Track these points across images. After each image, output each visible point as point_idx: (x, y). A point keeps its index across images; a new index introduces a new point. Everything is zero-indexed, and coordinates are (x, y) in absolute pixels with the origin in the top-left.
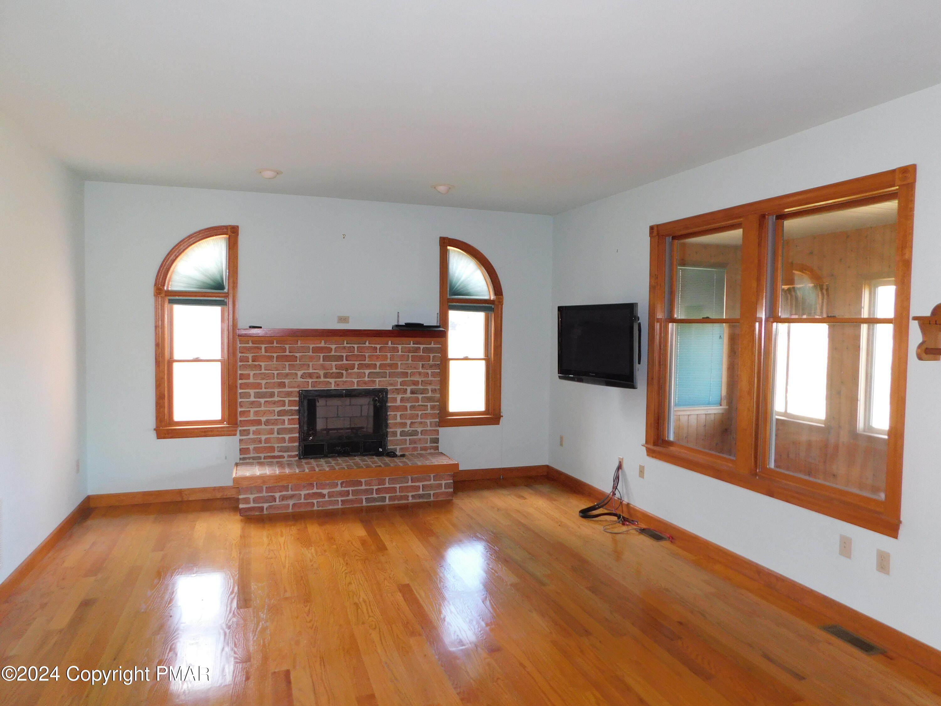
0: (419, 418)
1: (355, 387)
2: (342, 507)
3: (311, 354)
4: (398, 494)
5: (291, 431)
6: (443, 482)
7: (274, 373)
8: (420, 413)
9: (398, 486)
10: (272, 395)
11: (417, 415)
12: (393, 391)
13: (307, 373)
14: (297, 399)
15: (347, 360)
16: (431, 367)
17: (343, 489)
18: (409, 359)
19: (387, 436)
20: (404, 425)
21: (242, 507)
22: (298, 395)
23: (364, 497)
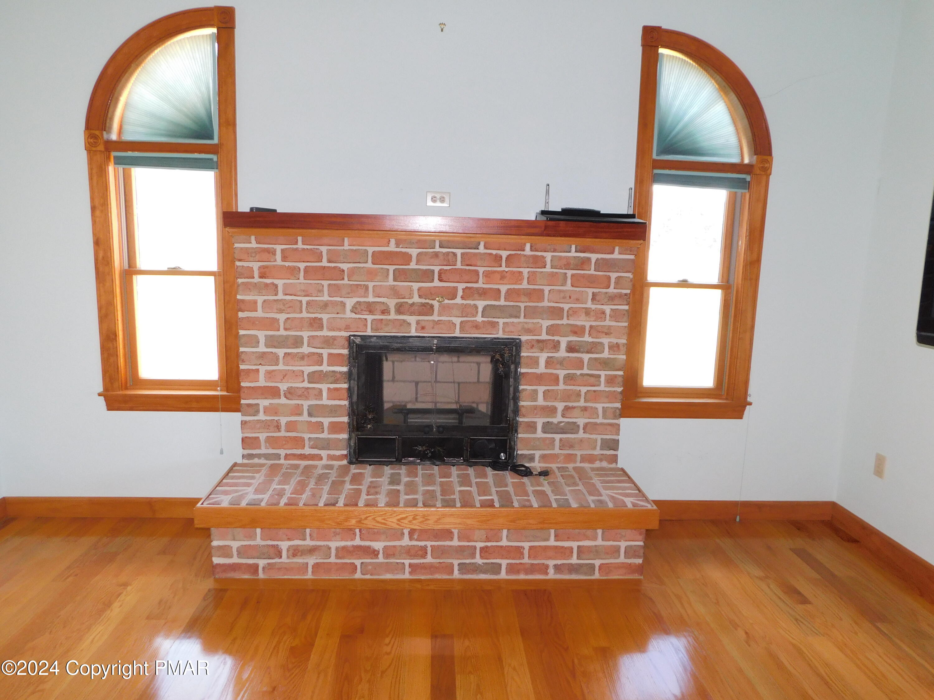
0: (582, 399)
1: (457, 334)
2: (411, 577)
3: (369, 265)
4: (526, 560)
5: (333, 411)
6: (623, 544)
7: (301, 302)
8: (584, 389)
9: (526, 545)
10: (298, 342)
11: (578, 394)
12: (532, 345)
13: (364, 302)
14: (346, 352)
15: (441, 280)
16: (612, 299)
17: (415, 543)
18: (566, 282)
19: (516, 431)
20: (552, 411)
21: (218, 562)
22: (346, 344)
23: (456, 562)
